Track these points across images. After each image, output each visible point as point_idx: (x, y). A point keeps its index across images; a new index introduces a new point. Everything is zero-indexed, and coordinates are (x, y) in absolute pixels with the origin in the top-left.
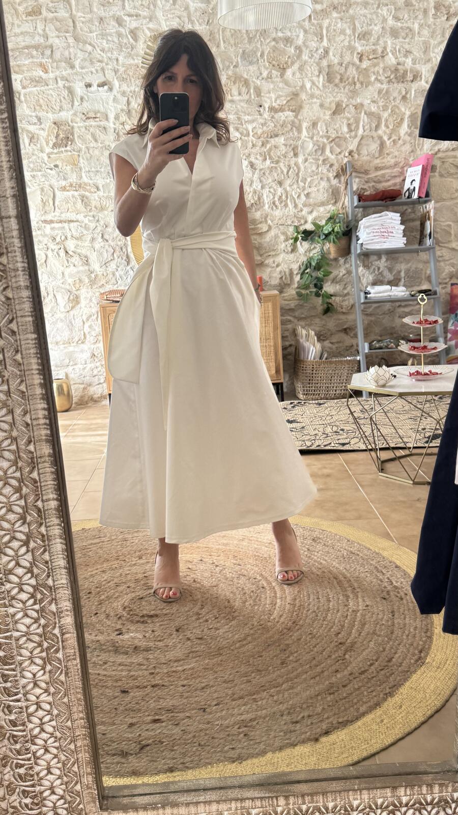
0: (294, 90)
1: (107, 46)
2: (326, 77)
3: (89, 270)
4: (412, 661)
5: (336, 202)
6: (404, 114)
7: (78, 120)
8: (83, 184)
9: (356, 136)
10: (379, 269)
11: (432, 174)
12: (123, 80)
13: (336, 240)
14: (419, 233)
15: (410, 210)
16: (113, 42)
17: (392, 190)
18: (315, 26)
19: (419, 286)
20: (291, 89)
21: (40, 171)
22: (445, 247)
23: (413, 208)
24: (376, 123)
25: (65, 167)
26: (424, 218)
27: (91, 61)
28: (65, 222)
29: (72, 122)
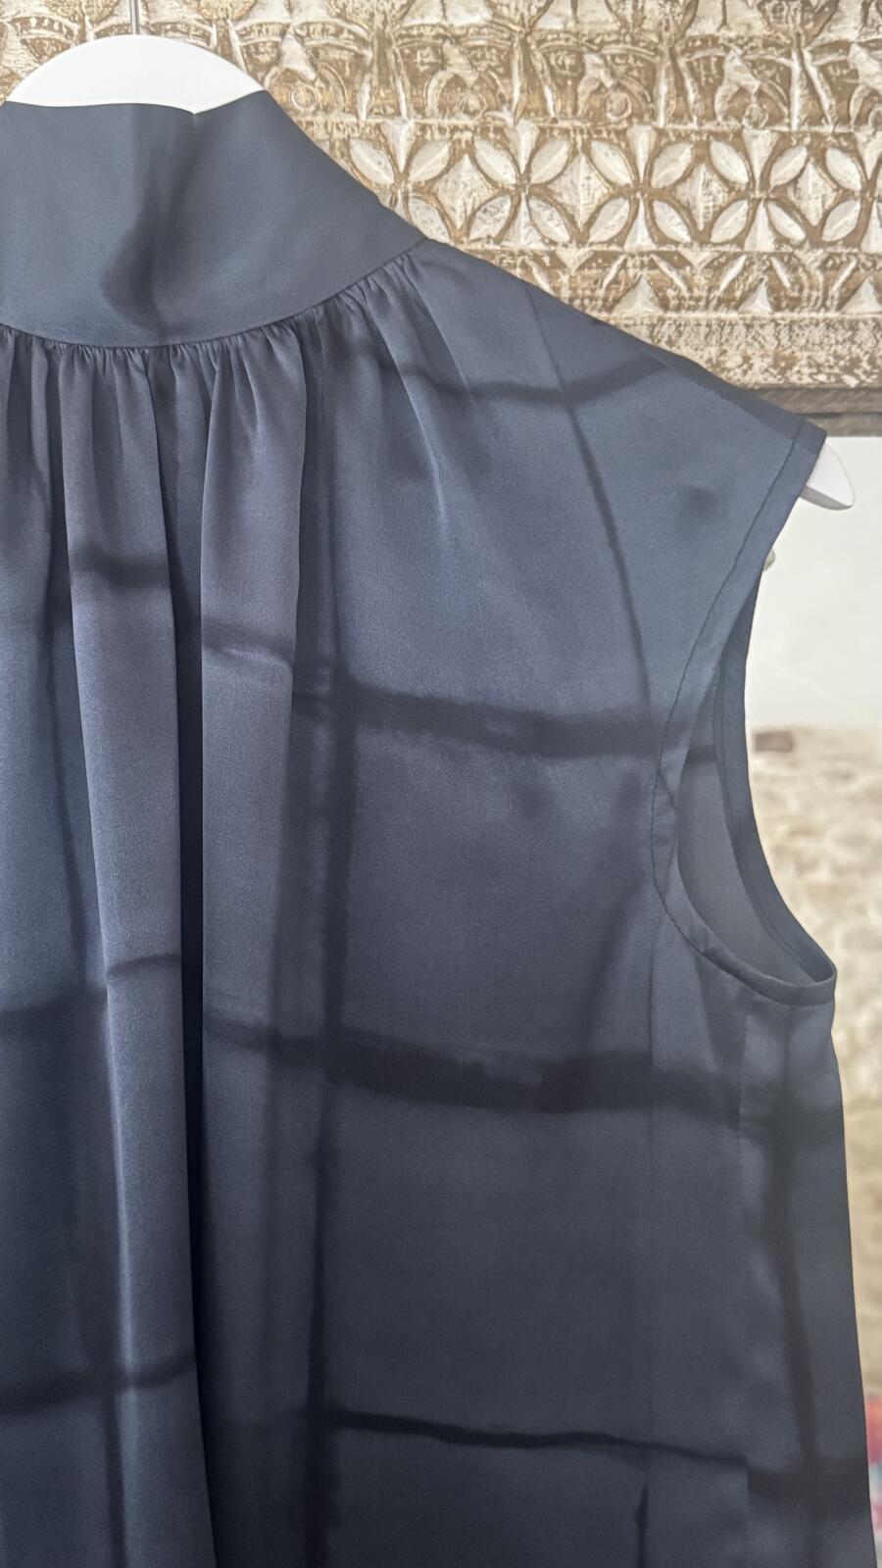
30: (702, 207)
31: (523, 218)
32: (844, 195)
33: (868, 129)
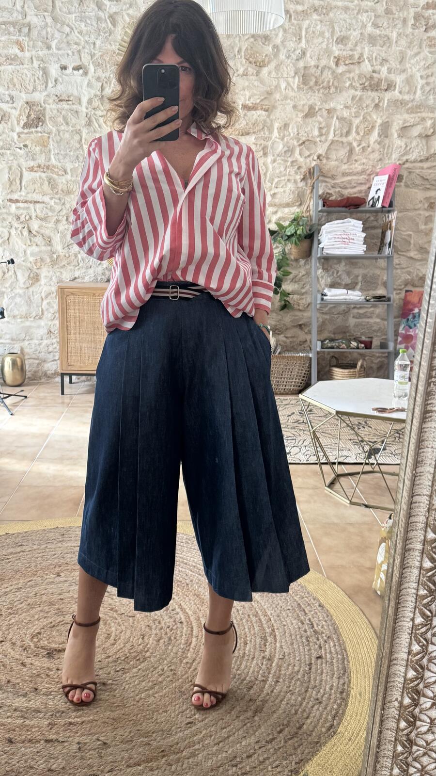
0: (269, 89)
1: (85, 28)
2: (301, 78)
3: (51, 251)
4: (324, 730)
5: (301, 205)
6: (376, 121)
7: (51, 101)
8: (51, 166)
9: (326, 140)
10: (338, 272)
11: (398, 184)
12: (99, 65)
13: (297, 242)
14: (380, 240)
15: (372, 218)
16: (92, 25)
17: (357, 197)
18: (295, 26)
19: (374, 290)
20: (265, 88)
21: (9, 149)
22: (403, 255)
23: (376, 216)
24: (347, 129)
25: (34, 147)
26: (386, 227)
27: (68, 42)
28: (31, 202)
29: (44, 103)
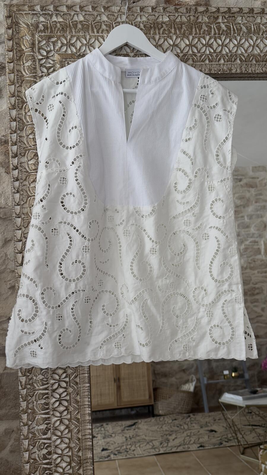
30: (199, 47)
31: (174, 49)
32: (219, 45)
33: (223, 36)
